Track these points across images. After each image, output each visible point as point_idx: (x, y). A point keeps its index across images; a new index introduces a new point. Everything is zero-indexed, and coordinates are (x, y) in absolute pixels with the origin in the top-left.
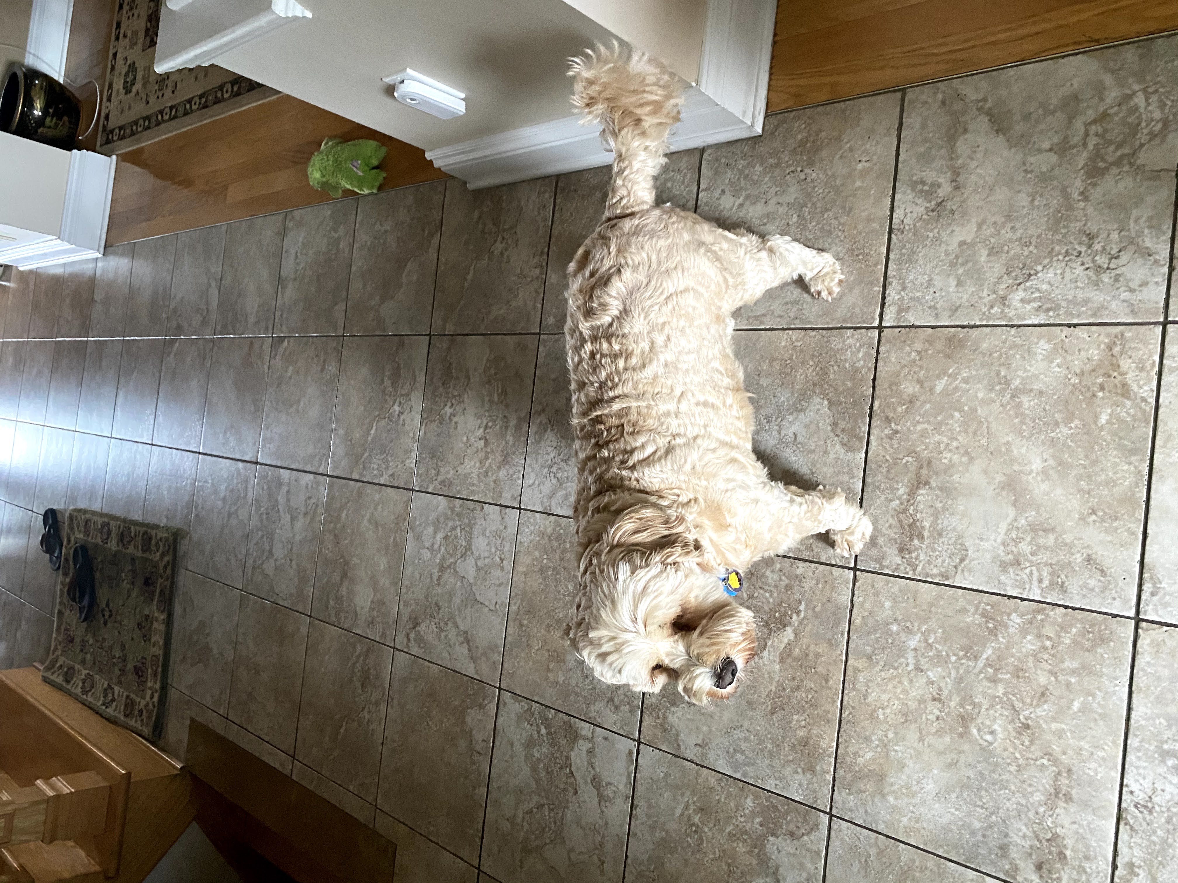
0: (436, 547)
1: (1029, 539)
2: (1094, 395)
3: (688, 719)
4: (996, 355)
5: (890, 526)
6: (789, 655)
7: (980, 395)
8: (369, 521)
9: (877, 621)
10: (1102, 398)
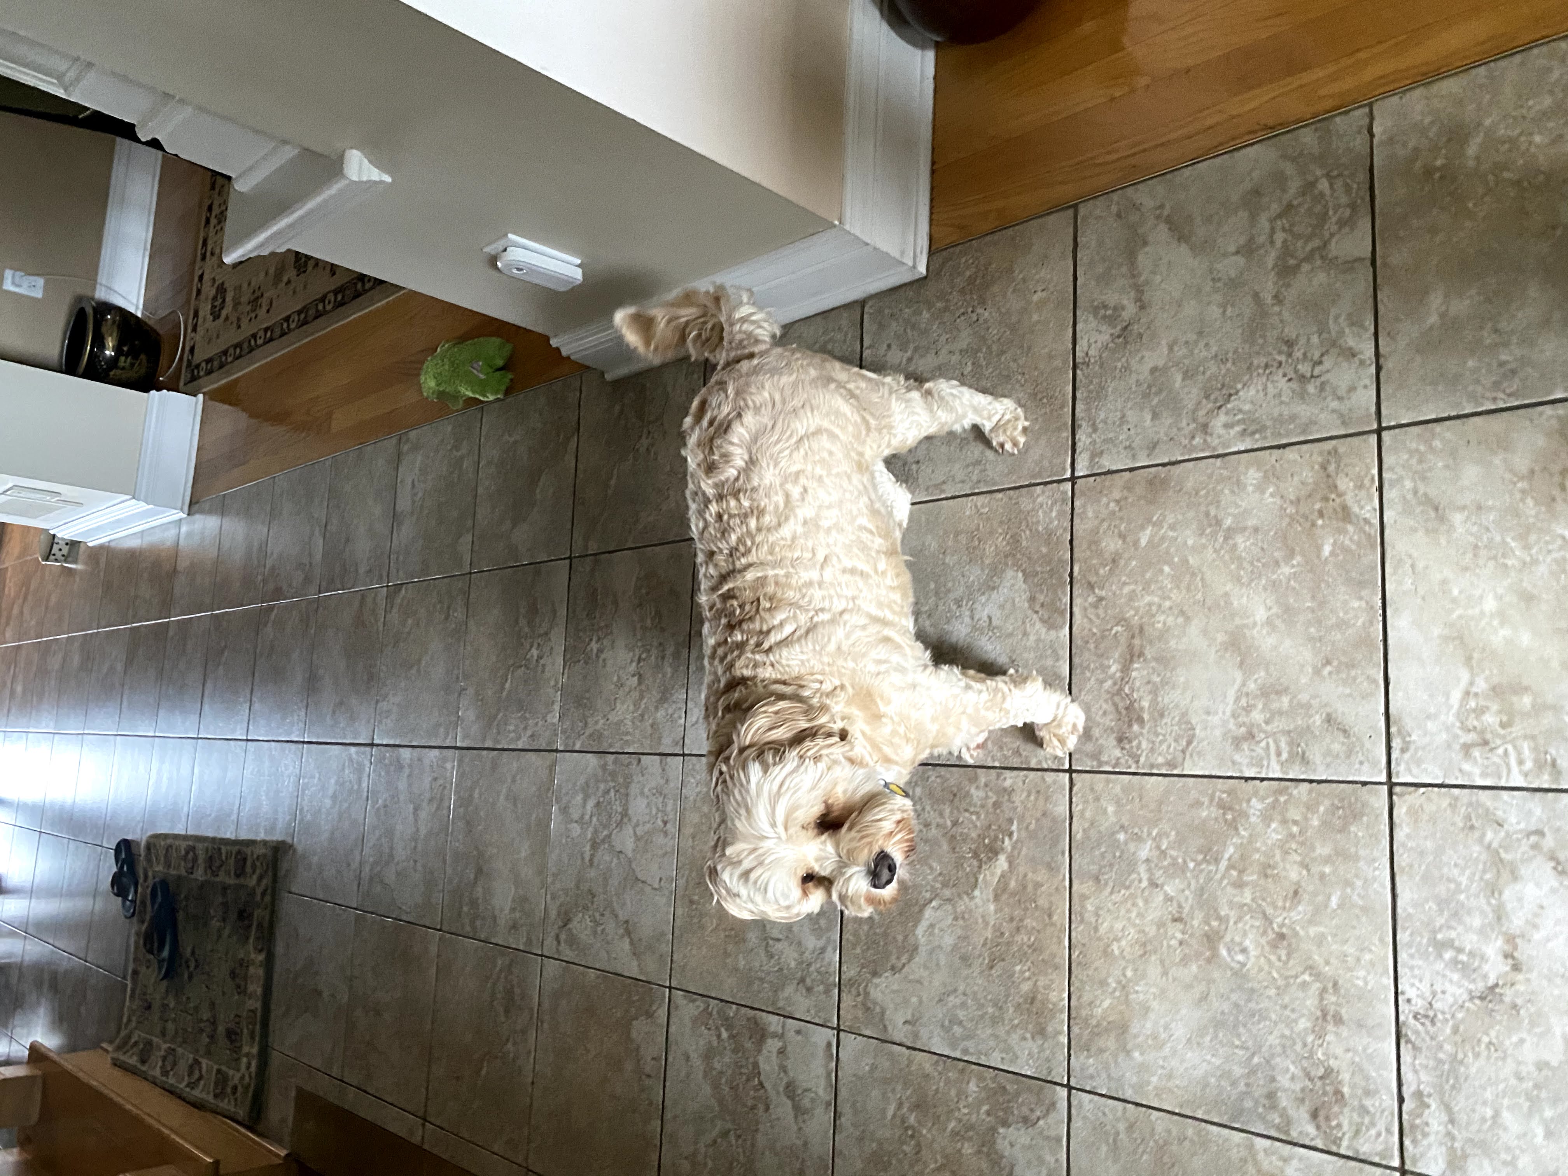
0: (587, 817)
1: (1260, 706)
2: (1314, 525)
3: (894, 992)
4: (1203, 493)
5: (1105, 713)
6: (1004, 890)
7: (1190, 542)
8: (507, 798)
9: (1100, 832)
10: (1322, 527)
